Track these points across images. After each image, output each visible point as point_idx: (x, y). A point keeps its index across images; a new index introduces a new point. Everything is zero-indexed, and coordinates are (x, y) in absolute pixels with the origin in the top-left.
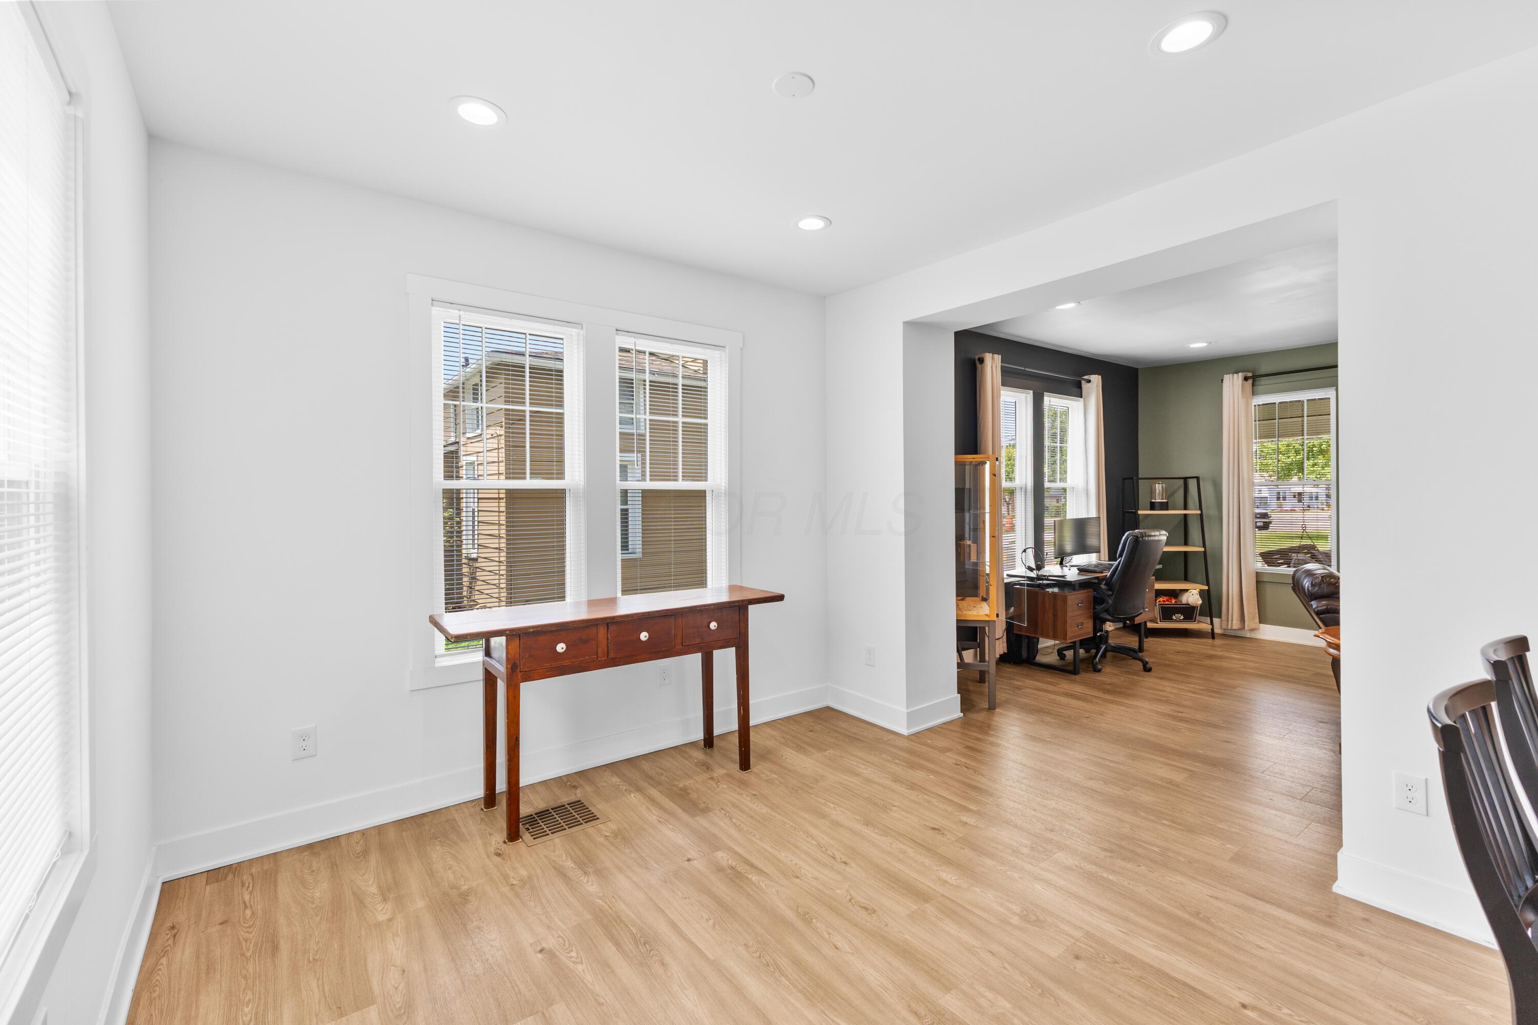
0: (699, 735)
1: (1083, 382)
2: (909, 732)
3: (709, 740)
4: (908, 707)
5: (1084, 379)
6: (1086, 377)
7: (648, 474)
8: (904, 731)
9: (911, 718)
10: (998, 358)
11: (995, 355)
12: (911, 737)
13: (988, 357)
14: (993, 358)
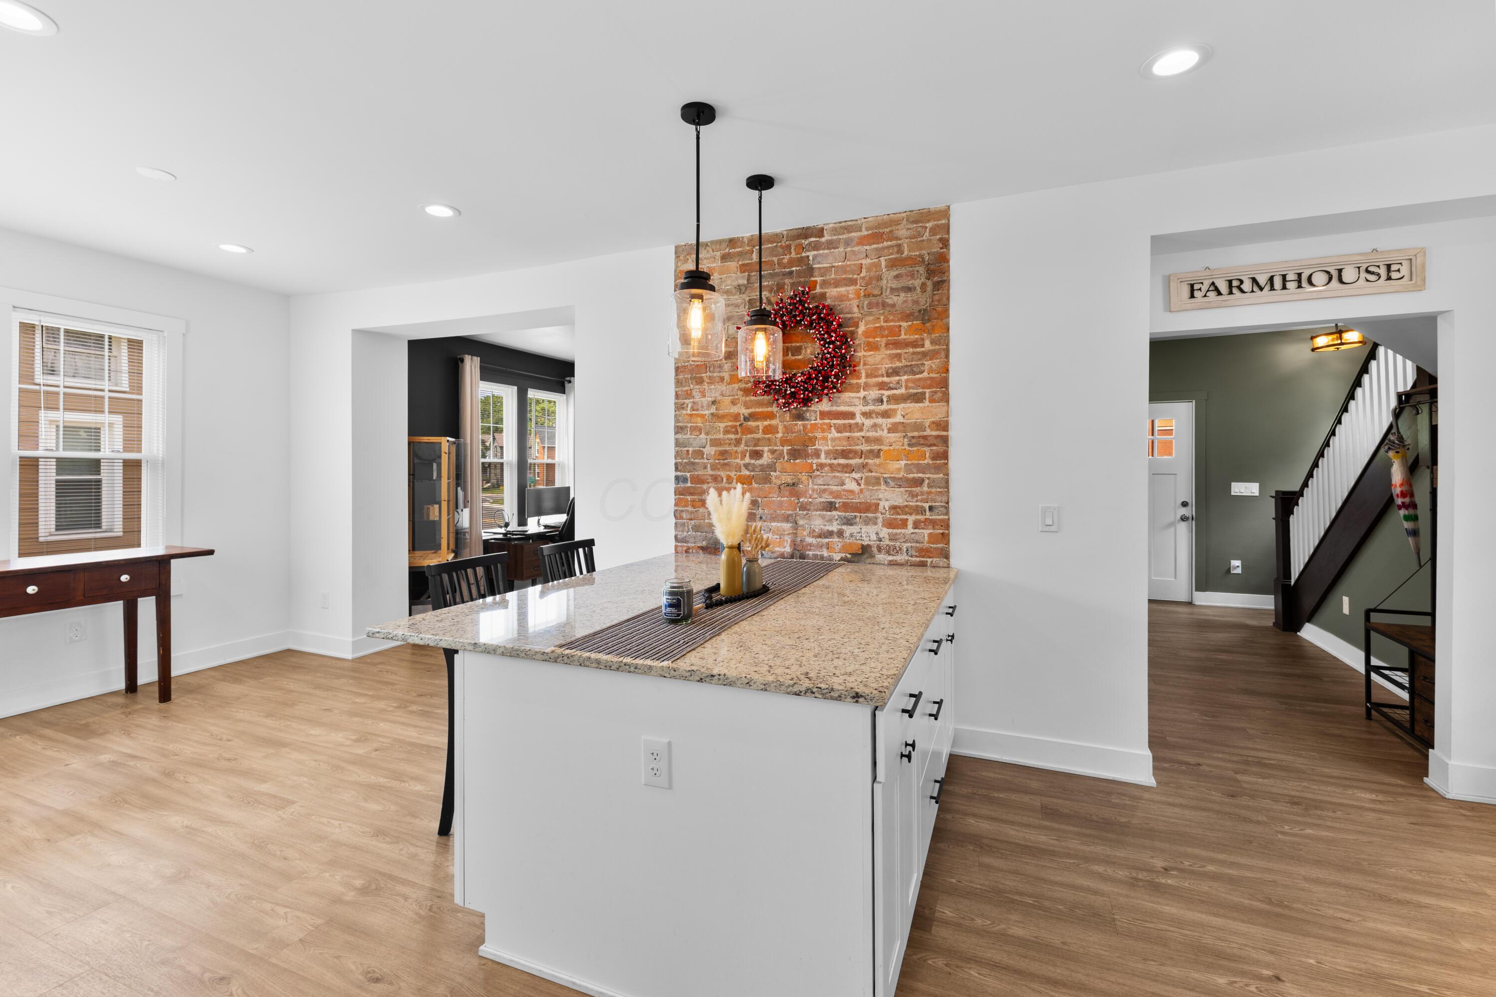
0: (120, 684)
1: (566, 383)
2: (354, 656)
3: (132, 685)
4: (353, 636)
5: (567, 380)
6: (568, 379)
7: (61, 444)
8: (349, 656)
9: (356, 645)
10: (477, 360)
11: (474, 357)
12: (353, 660)
13: (467, 358)
14: (471, 359)
